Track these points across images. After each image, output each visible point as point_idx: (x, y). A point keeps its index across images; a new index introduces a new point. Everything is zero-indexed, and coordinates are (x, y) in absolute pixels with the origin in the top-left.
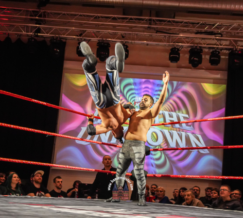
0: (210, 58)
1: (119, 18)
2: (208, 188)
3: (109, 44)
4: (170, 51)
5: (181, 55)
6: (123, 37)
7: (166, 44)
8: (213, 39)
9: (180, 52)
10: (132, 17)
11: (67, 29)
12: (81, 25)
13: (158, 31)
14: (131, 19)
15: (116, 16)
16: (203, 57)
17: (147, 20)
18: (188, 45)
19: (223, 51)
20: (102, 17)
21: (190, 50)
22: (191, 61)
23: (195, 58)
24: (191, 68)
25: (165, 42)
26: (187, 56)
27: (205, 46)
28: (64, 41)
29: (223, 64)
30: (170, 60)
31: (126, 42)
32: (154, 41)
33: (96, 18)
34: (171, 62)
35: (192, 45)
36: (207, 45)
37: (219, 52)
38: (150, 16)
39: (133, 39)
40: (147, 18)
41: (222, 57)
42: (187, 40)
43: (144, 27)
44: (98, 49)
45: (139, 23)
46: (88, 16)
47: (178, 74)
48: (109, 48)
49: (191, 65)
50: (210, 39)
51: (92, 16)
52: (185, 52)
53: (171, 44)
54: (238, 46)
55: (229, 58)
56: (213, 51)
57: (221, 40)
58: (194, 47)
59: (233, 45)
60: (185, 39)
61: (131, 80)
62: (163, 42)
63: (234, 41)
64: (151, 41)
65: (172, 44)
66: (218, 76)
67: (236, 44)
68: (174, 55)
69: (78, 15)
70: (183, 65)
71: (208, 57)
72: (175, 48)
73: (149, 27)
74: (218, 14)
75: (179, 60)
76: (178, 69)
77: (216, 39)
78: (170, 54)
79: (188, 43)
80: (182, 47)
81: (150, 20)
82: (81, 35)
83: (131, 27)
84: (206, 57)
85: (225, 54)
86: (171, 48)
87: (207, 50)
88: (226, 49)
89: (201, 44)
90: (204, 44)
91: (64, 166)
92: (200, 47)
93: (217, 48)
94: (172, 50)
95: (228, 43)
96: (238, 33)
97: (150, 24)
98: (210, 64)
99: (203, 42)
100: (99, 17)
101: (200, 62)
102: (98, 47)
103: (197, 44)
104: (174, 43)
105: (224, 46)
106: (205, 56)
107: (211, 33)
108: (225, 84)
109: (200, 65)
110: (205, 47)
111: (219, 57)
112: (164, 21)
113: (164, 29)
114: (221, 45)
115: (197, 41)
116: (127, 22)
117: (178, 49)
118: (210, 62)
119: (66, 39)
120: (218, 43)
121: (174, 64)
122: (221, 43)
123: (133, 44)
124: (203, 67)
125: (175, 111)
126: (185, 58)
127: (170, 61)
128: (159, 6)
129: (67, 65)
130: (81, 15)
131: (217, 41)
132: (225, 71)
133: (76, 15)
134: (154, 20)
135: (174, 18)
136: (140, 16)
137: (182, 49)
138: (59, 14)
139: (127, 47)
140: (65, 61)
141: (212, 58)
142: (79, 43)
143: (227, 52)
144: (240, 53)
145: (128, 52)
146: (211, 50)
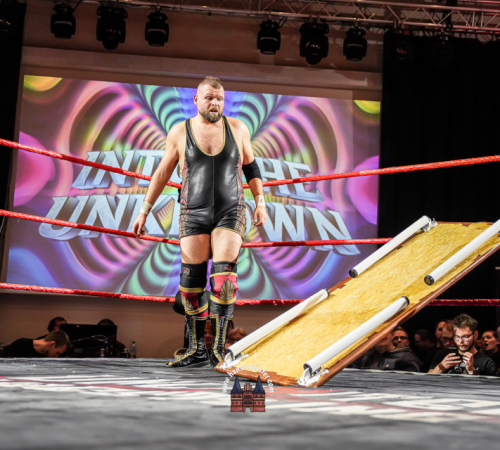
0: (345, 44)
3: (125, 12)
4: (259, 29)
5: (283, 37)
7: (249, 12)
8: (351, 4)
9: (279, 30)
16: (331, 42)
18: (299, 15)
19: (371, 29)
21: (303, 26)
22: (304, 51)
23: (314, 47)
24: (304, 66)
25: (248, 9)
26: (297, 39)
27: (334, 18)
28: (22, 1)
29: (372, 57)
30: (259, 47)
31: (162, 7)
32: (225, 6)
34: (262, 52)
35: (307, 16)
36: (338, 16)
37: (363, 33)
41: (370, 42)
42: (295, 5)
44: (99, 21)
48: (126, 20)
49: (304, 58)
50: (344, 3)
52: (291, 31)
53: (260, 12)
54: (402, 19)
55: (385, 45)
56: (351, 30)
57: (366, 5)
58: (311, 21)
59: (393, 18)
60: (291, 2)
61: (175, 93)
62: (243, 8)
63: (395, 8)
64: (216, 6)
65: (263, 12)
66: (364, 83)
67: (399, 14)
68: (268, 37)
70: (288, 59)
71: (340, 42)
72: (270, 22)
75: (278, 48)
76: (277, 67)
77: (358, 4)
78: (260, 35)
79: (297, 11)
80: (285, 19)
84: (336, 43)
85: (375, 37)
86: (261, 21)
87: (337, 27)
88: (378, 25)
89: (325, 14)
90: (332, 14)
91: (27, 287)
92: (322, 20)
93: (360, 22)
94: (263, 25)
95: (381, 12)
98: (345, 57)
99: (328, 9)
101: (324, 52)
102: (99, 17)
103: (317, 13)
104: (266, 10)
105: (373, 18)
106: (334, 41)
108: (377, 100)
109: (323, 60)
110: (333, 21)
111: (365, 41)
114: (367, 17)
115: (316, 7)
117: (277, 25)
118: (344, 54)
120: (360, 12)
121: (269, 57)
122: (368, 14)
123: (177, 12)
124: (332, 65)
125: (276, 156)
126: (290, 43)
127: (259, 51)
129: (29, 56)
131: (358, 8)
132: (378, 72)
137: (285, 25)
139: (165, 17)
140: (25, 48)
141: (349, 45)
142: (56, 8)
143: (381, 31)
144: (407, 33)
145: (166, 28)
146: (347, 28)
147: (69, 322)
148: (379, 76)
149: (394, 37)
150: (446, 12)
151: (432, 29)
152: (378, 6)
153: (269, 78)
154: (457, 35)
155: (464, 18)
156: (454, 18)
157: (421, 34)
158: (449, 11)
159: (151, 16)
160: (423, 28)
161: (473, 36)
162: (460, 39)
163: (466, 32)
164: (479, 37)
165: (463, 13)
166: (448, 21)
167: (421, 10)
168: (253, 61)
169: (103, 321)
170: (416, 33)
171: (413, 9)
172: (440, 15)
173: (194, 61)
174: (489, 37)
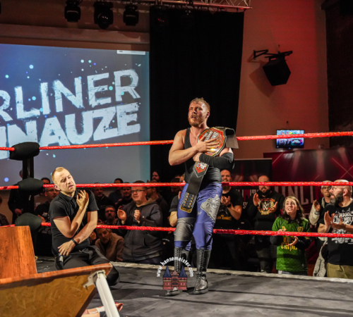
4: (66, 5)
5: (82, 8)
9: (79, 6)
22: (98, 21)
23: (103, 15)
24: (97, 29)
26: (92, 10)
29: (143, 23)
30: (66, 17)
34: (68, 21)
37: (136, 7)
41: (141, 11)
47: (82, 38)
49: (97, 25)
56: (128, 6)
66: (138, 40)
68: (72, 11)
71: (121, 11)
75: (79, 18)
76: (80, 30)
85: (144, 8)
88: (146, 2)
94: (68, 2)
98: (125, 24)
106: (117, 10)
108: (147, 51)
111: (137, 14)
117: (77, 3)
118: (124, 21)
121: (74, 24)
132: (147, 32)
141: (127, 16)
148: (148, 35)
149: (156, 11)
153: (74, 37)
154: (196, 8)
157: (173, 6)
161: (206, 8)
162: (197, 10)
164: (211, 9)
168: (64, 26)
174: (216, 10)
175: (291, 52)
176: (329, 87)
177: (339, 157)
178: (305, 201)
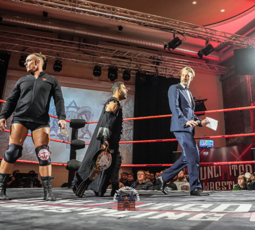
0: (123, 75)
1: (56, 41)
2: (124, 173)
5: (102, 72)
6: (58, 55)
7: (91, 62)
8: (125, 62)
9: (101, 69)
10: (66, 41)
11: (12, 45)
12: (24, 43)
13: (85, 53)
14: (65, 42)
15: (53, 39)
16: (118, 74)
17: (77, 44)
18: (108, 64)
19: (132, 71)
20: (42, 39)
21: (109, 68)
22: (109, 77)
23: (113, 75)
24: (109, 82)
26: (106, 73)
27: (120, 66)
28: (9, 54)
29: (132, 80)
30: (94, 74)
31: (60, 59)
32: (82, 60)
33: (37, 39)
34: (94, 76)
35: (110, 65)
37: (130, 72)
38: (80, 42)
39: (67, 57)
40: (77, 43)
41: (131, 75)
42: (107, 61)
43: (75, 49)
45: (71, 46)
46: (30, 37)
47: (100, 86)
49: (109, 79)
50: (123, 62)
51: (34, 37)
52: (105, 70)
53: (94, 63)
54: (142, 68)
55: (136, 76)
56: (125, 72)
57: (130, 63)
58: (112, 67)
59: (139, 68)
60: (105, 61)
62: (89, 61)
63: (141, 65)
64: (79, 59)
65: (96, 63)
66: (129, 89)
68: (97, 71)
69: (22, 35)
70: (103, 79)
72: (98, 66)
73: (78, 50)
74: (129, 45)
75: (100, 75)
76: (99, 82)
77: (128, 63)
78: (94, 70)
79: (107, 63)
80: (103, 65)
81: (79, 44)
82: (23, 50)
83: (65, 48)
85: (133, 74)
86: (94, 66)
87: (120, 70)
88: (134, 70)
89: (117, 65)
92: (116, 67)
93: (128, 68)
94: (95, 67)
95: (135, 66)
96: (141, 60)
97: (79, 47)
99: (118, 63)
100: (39, 38)
101: (116, 77)
105: (132, 67)
106: (120, 74)
107: (124, 58)
108: (133, 95)
109: (116, 80)
110: (119, 67)
111: (130, 75)
112: (90, 46)
113: (90, 52)
115: (114, 63)
116: (61, 44)
117: (100, 67)
118: (123, 79)
119: (10, 52)
120: (128, 65)
121: (97, 78)
123: (65, 61)
126: (105, 74)
128: (87, 35)
129: (10, 73)
130: (25, 36)
133: (20, 35)
134: (82, 45)
135: (97, 45)
136: (72, 40)
138: (7, 33)
139: (61, 62)
140: (8, 70)
142: (21, 57)
143: (135, 72)
144: (144, 73)
145: (61, 66)
146: (124, 70)
147: (20, 172)
148: (134, 86)
149: (139, 74)
150: (156, 67)
151: (152, 72)
152: (134, 64)
153: (97, 85)
155: (162, 70)
156: (158, 70)
157: (148, 74)
158: (157, 67)
159: (56, 62)
160: (148, 72)
161: (164, 76)
162: (160, 76)
163: (162, 74)
164: (167, 77)
165: (161, 68)
166: (157, 70)
167: (148, 66)
168: (91, 79)
169: (31, 171)
170: (146, 73)
171: (146, 65)
172: (154, 68)
173: (70, 78)
174: (169, 76)
175: (206, 99)
176: (225, 119)
177: (234, 151)
178: (216, 175)
